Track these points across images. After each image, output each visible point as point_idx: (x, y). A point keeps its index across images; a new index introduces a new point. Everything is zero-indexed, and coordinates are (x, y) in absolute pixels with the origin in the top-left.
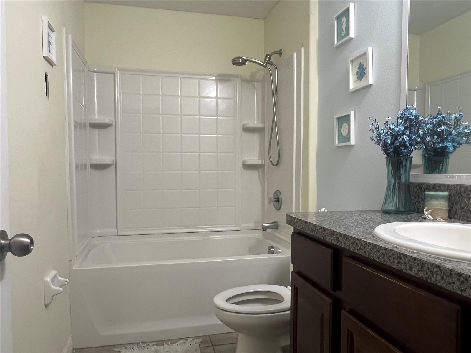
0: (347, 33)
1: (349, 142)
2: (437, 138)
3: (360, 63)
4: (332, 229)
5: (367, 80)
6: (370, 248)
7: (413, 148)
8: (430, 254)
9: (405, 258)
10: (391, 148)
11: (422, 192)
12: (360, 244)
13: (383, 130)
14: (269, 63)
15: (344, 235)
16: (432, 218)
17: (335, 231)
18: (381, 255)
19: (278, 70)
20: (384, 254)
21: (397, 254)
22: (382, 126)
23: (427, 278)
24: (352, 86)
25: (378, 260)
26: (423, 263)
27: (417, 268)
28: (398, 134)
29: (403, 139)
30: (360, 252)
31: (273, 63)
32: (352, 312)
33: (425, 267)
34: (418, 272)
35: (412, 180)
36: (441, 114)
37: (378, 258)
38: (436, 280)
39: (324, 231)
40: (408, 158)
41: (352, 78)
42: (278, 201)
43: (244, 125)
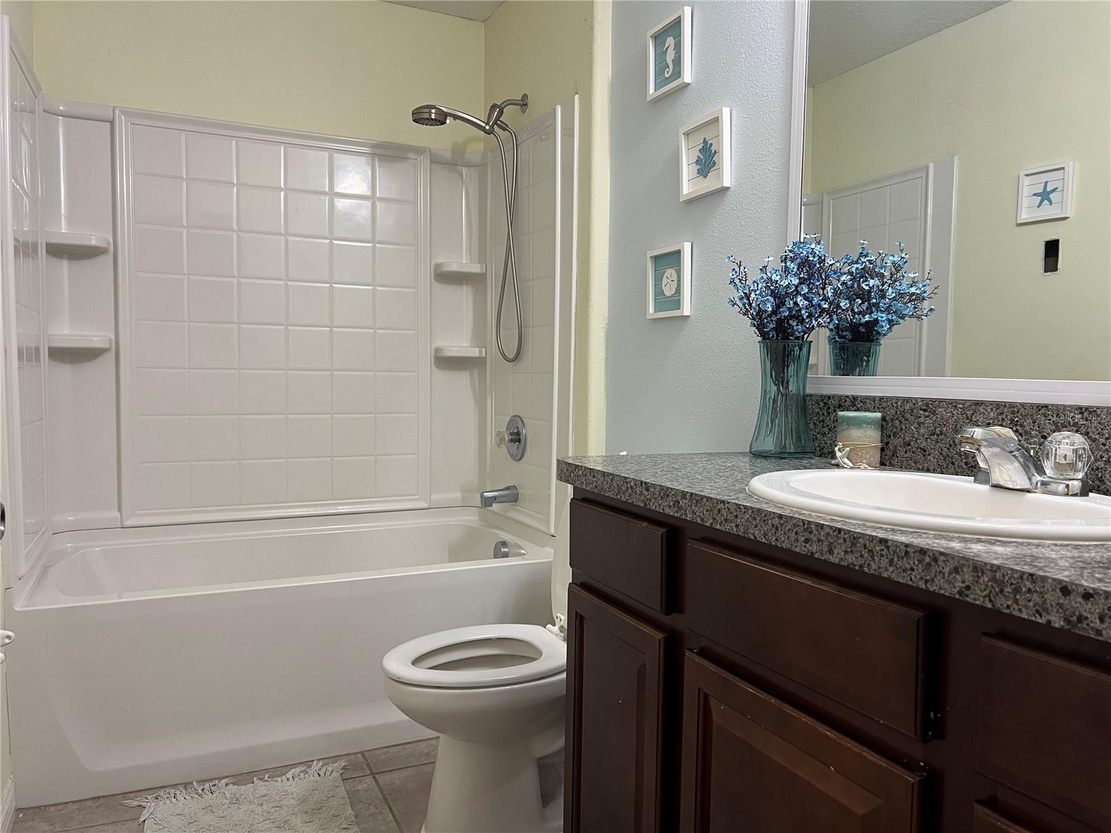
0: (678, 73)
1: (679, 309)
2: (860, 304)
3: (705, 139)
4: (663, 484)
5: (720, 177)
6: (748, 516)
7: (814, 321)
8: (866, 521)
9: (819, 530)
10: (772, 321)
11: (829, 413)
12: (727, 510)
13: (756, 285)
14: (499, 126)
15: (692, 494)
16: (852, 466)
17: (671, 489)
18: (771, 530)
19: (518, 143)
20: (776, 526)
21: (804, 524)
22: (754, 275)
23: (861, 566)
24: (687, 189)
25: (764, 540)
26: (854, 537)
27: (844, 548)
28: (786, 293)
29: (796, 304)
30: (726, 527)
31: (507, 126)
32: (704, 653)
33: (858, 545)
34: (845, 556)
35: (808, 391)
36: (866, 256)
37: (765, 535)
38: (879, 567)
39: (647, 490)
40: (803, 344)
41: (687, 170)
42: (519, 441)
43: (437, 266)
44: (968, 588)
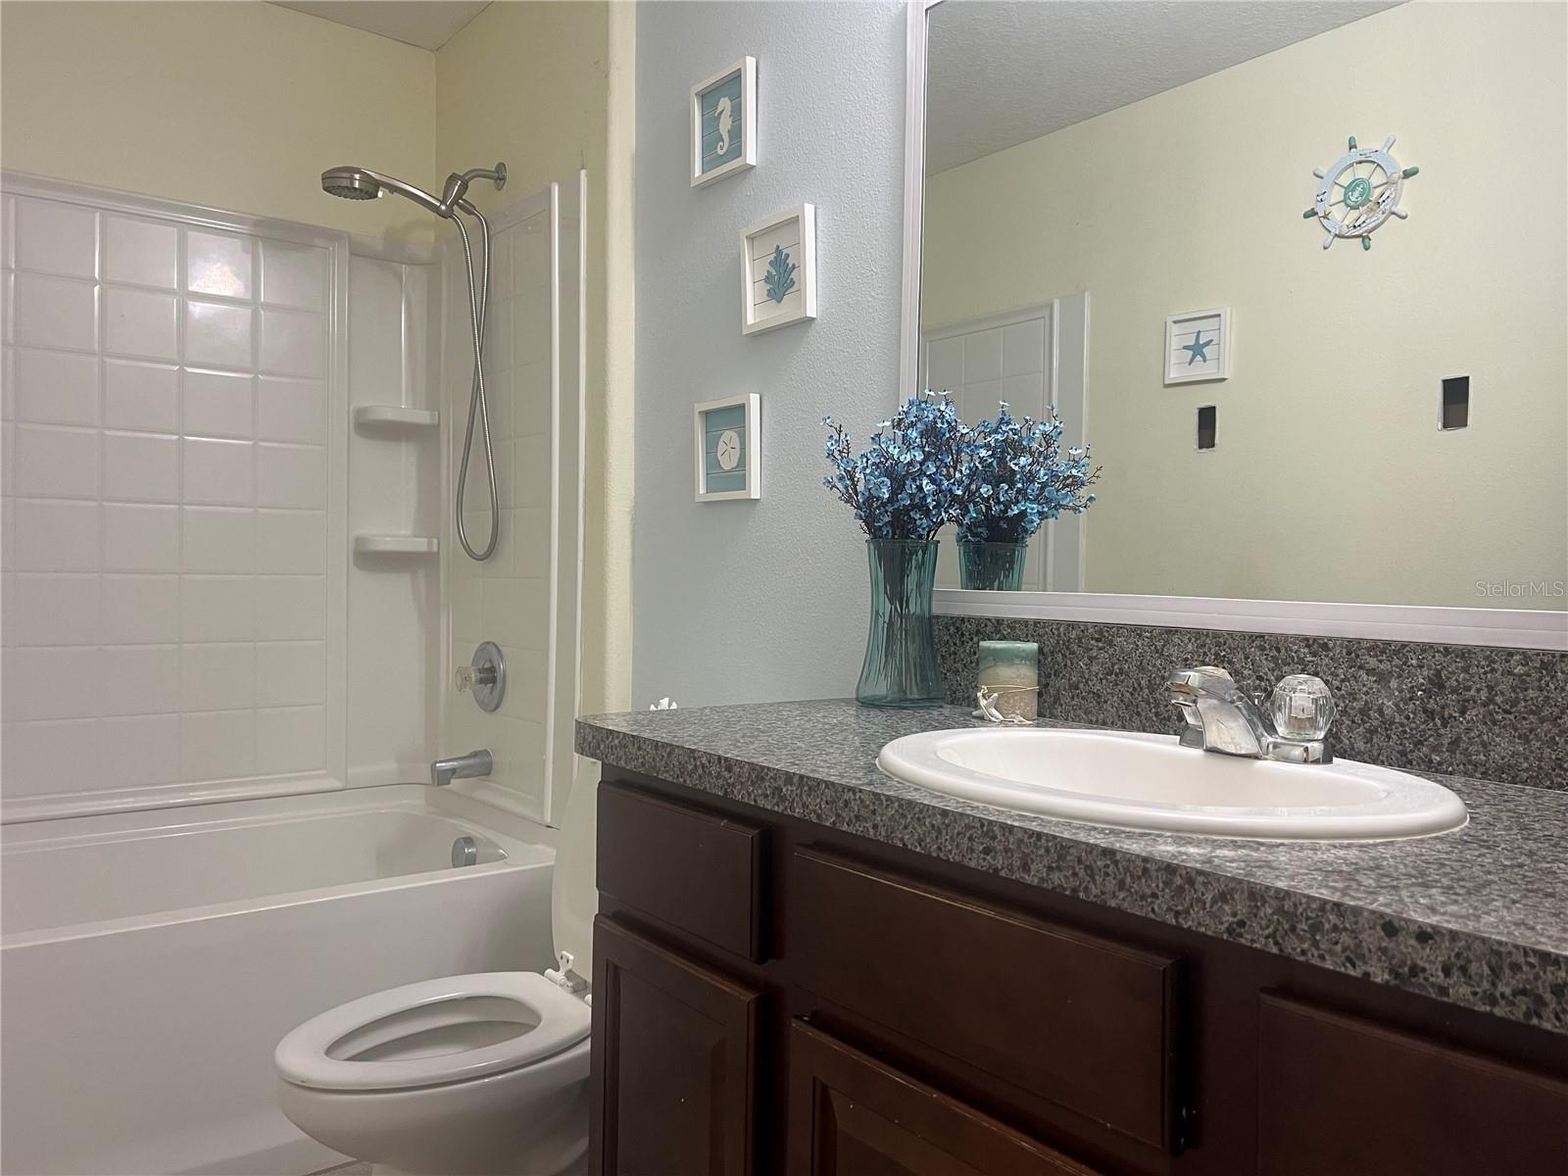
0: (737, 150)
1: (745, 489)
2: (1006, 491)
3: (778, 247)
4: (754, 761)
5: (801, 302)
6: (893, 812)
7: (943, 514)
8: (1069, 817)
9: (1007, 834)
10: (886, 512)
12: (858, 802)
13: (865, 460)
14: (461, 207)
15: (802, 777)
16: (1002, 718)
17: (768, 768)
18: (929, 833)
19: (491, 233)
20: (938, 828)
21: (982, 826)
22: (861, 447)
23: (1074, 890)
24: (753, 316)
25: (918, 849)
26: (1062, 846)
27: (1045, 863)
28: (907, 471)
29: (920, 488)
30: (858, 829)
31: (474, 207)
32: (822, 1022)
33: (1069, 858)
34: (1048, 875)
35: (935, 611)
36: (1008, 423)
37: (920, 841)
38: (1103, 891)
39: (729, 769)
40: (929, 548)
41: (752, 291)
42: (494, 681)
43: (360, 412)
44: (1241, 924)
